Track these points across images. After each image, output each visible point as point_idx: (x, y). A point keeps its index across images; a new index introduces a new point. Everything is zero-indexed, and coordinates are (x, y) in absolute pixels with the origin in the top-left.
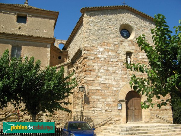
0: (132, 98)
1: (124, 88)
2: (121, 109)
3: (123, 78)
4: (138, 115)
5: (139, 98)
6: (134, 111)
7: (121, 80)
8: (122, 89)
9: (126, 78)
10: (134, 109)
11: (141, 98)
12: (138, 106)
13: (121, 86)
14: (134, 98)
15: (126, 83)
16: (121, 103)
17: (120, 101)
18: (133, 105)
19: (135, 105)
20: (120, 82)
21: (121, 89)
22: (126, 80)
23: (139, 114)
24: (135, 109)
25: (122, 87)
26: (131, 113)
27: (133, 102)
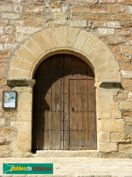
0: (64, 75)
1: (29, 45)
2: (15, 109)
3: (30, 15)
4: (80, 128)
5: (85, 77)
6: (67, 117)
7: (21, 22)
8: (24, 46)
9: (39, 14)
10: (66, 110)
11: (93, 75)
12: (83, 101)
13: (19, 40)
14: (70, 77)
15: (38, 29)
16: (17, 89)
17: (13, 84)
18: (66, 96)
19: (72, 97)
20: (17, 28)
21: (18, 48)
22: (39, 20)
23: (83, 124)
24: (73, 109)
25: (23, 43)
26: (57, 122)
27: (66, 87)
